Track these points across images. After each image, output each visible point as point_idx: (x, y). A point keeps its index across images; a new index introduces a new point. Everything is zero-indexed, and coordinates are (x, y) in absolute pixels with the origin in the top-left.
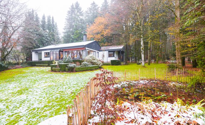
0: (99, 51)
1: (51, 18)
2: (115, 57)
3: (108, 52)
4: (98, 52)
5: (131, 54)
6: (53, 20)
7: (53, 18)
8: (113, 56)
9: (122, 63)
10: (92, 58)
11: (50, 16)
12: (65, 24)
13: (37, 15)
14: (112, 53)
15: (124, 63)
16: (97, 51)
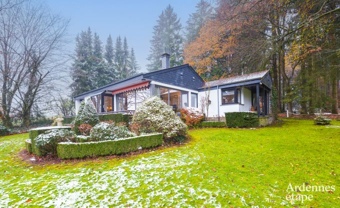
0: (199, 90)
1: (122, 41)
2: (242, 103)
3: (220, 90)
4: (197, 94)
5: (291, 97)
6: (125, 44)
7: (125, 40)
8: (236, 102)
9: (262, 121)
10: (151, 108)
11: (120, 37)
12: (151, 50)
13: (97, 38)
14: (232, 93)
15: (270, 121)
16: (190, 91)
